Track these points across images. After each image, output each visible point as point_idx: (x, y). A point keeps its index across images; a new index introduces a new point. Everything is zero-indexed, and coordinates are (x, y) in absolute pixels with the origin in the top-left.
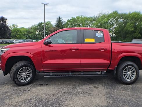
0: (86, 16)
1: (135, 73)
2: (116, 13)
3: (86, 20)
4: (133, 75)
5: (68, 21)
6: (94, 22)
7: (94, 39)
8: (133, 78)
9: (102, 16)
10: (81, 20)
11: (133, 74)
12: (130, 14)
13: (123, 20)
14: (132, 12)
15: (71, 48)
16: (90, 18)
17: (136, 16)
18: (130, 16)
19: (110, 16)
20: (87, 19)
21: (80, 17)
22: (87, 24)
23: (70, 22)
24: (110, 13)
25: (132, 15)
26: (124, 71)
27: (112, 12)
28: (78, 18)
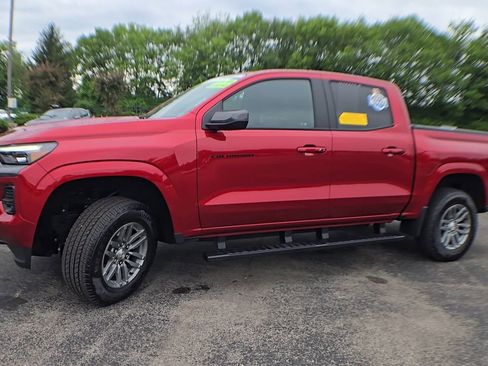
0: (148, 26)
1: (467, 225)
2: (254, 18)
3: (149, 40)
4: (461, 231)
5: (83, 41)
6: (175, 48)
7: (365, 115)
8: (463, 240)
9: (207, 29)
10: (131, 40)
11: (461, 228)
12: (302, 23)
13: (277, 42)
14: (307, 18)
15: (298, 144)
16: (161, 33)
17: (323, 31)
18: (304, 29)
19: (233, 29)
20: (151, 36)
21: (127, 27)
22: (152, 55)
23: (90, 45)
24: (233, 18)
25: (311, 26)
26: (443, 221)
27: (242, 15)
28: (119, 31)
